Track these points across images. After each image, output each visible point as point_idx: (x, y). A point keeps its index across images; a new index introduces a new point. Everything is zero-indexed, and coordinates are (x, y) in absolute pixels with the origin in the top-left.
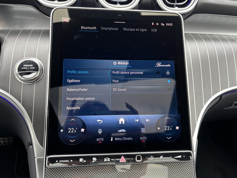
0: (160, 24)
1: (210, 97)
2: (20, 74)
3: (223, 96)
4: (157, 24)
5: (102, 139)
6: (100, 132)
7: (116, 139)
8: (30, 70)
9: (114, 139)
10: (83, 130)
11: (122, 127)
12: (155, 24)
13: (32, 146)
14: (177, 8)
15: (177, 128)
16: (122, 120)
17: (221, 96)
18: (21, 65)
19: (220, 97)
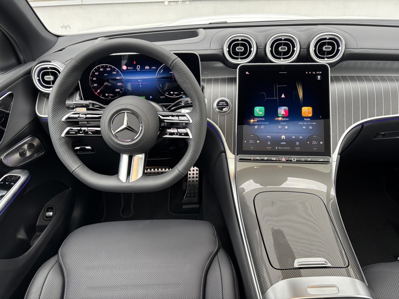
0: (312, 73)
1: (351, 125)
2: (218, 108)
3: (365, 125)
4: (310, 73)
5: (270, 148)
6: (269, 143)
7: (279, 148)
8: (223, 105)
9: (278, 148)
10: (258, 142)
11: (283, 140)
12: (308, 72)
13: (224, 154)
14: (326, 59)
15: (321, 143)
16: (283, 137)
17: (362, 124)
18: (218, 103)
19: (361, 126)
